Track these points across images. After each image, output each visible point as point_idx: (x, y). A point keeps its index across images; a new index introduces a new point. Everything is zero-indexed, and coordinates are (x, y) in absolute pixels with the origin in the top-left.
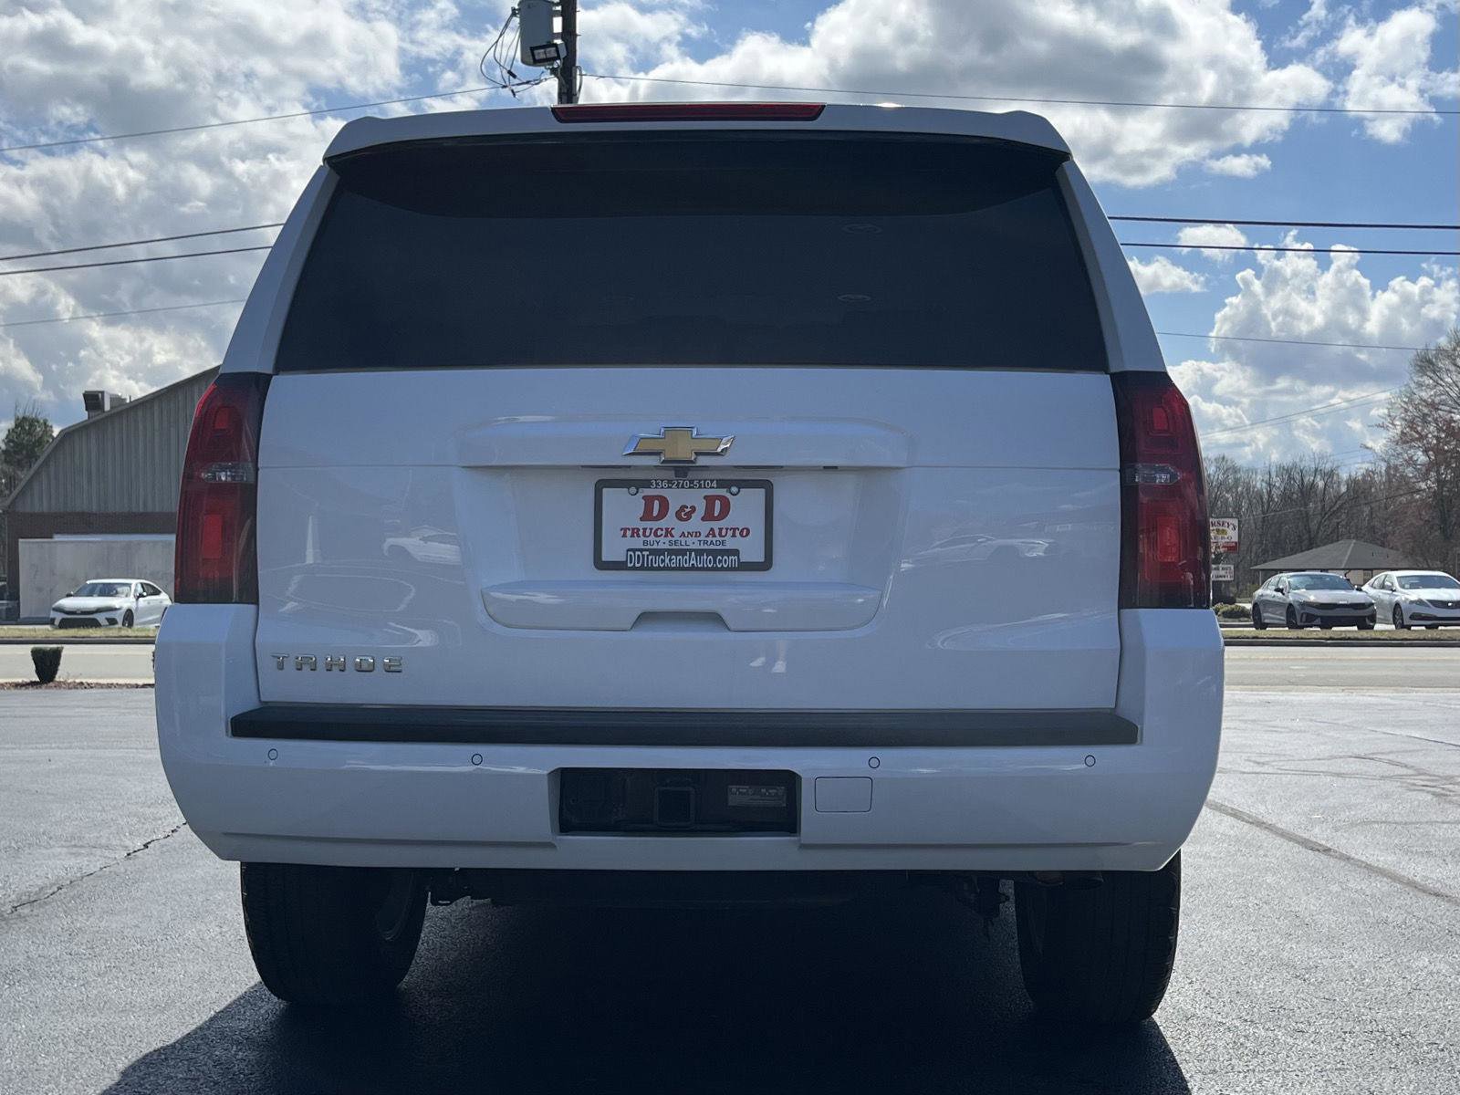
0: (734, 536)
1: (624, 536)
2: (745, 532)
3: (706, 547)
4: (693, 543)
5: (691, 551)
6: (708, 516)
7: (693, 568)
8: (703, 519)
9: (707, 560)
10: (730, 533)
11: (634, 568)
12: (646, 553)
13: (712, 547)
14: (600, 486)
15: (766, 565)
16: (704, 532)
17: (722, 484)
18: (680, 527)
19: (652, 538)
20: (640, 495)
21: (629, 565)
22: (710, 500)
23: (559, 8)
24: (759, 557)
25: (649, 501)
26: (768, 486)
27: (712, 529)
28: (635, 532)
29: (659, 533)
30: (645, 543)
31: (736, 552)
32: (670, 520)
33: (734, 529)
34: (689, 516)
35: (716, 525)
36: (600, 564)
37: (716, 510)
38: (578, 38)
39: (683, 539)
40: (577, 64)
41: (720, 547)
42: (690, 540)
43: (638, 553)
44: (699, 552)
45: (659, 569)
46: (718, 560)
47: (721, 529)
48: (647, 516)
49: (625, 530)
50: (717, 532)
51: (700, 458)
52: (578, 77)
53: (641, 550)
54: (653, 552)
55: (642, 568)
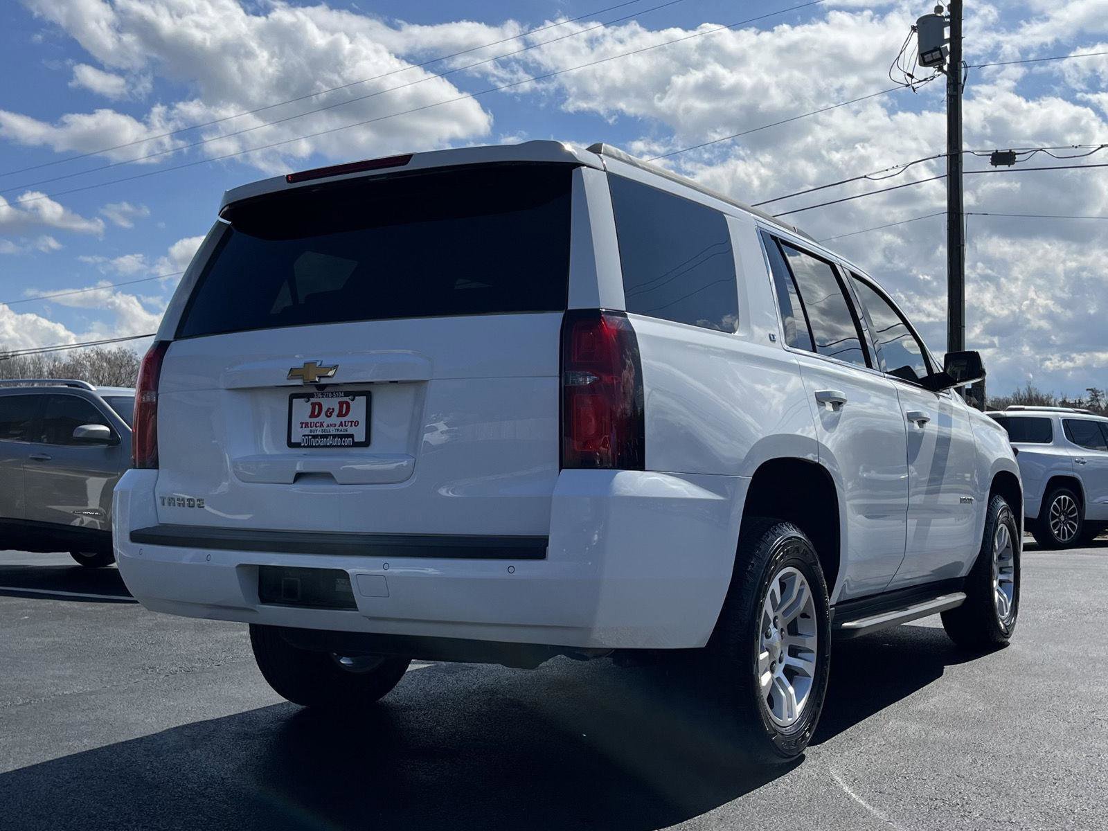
0: (351, 426)
1: (302, 427)
2: (357, 424)
3: (339, 433)
4: (333, 431)
5: (331, 435)
6: (340, 415)
7: (331, 446)
8: (338, 416)
9: (337, 441)
10: (350, 423)
11: (304, 447)
12: (310, 437)
13: (341, 433)
14: (292, 397)
15: (366, 443)
16: (338, 424)
17: (347, 394)
18: (328, 421)
19: (314, 428)
20: (310, 403)
21: (302, 445)
22: (341, 404)
23: (949, 20)
24: (363, 439)
25: (313, 405)
26: (368, 395)
27: (341, 422)
28: (307, 424)
29: (318, 425)
30: (311, 431)
31: (352, 436)
32: (322, 417)
33: (352, 422)
34: (331, 413)
35: (343, 419)
36: (291, 445)
37: (344, 410)
38: (963, 40)
39: (328, 429)
40: (963, 59)
41: (345, 433)
42: (332, 428)
43: (306, 437)
44: (334, 436)
45: (316, 447)
46: (345, 441)
47: (345, 422)
48: (313, 415)
49: (302, 423)
50: (343, 423)
51: (322, 379)
52: (963, 70)
53: (308, 436)
54: (315, 437)
55: (308, 447)
